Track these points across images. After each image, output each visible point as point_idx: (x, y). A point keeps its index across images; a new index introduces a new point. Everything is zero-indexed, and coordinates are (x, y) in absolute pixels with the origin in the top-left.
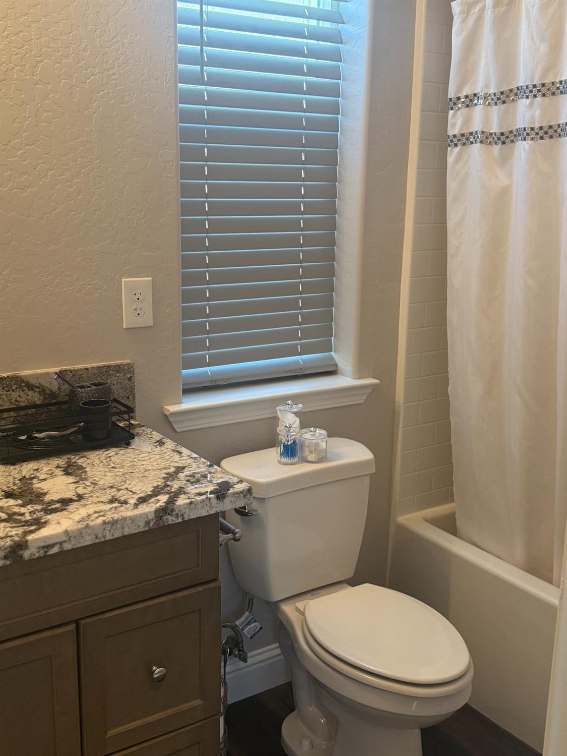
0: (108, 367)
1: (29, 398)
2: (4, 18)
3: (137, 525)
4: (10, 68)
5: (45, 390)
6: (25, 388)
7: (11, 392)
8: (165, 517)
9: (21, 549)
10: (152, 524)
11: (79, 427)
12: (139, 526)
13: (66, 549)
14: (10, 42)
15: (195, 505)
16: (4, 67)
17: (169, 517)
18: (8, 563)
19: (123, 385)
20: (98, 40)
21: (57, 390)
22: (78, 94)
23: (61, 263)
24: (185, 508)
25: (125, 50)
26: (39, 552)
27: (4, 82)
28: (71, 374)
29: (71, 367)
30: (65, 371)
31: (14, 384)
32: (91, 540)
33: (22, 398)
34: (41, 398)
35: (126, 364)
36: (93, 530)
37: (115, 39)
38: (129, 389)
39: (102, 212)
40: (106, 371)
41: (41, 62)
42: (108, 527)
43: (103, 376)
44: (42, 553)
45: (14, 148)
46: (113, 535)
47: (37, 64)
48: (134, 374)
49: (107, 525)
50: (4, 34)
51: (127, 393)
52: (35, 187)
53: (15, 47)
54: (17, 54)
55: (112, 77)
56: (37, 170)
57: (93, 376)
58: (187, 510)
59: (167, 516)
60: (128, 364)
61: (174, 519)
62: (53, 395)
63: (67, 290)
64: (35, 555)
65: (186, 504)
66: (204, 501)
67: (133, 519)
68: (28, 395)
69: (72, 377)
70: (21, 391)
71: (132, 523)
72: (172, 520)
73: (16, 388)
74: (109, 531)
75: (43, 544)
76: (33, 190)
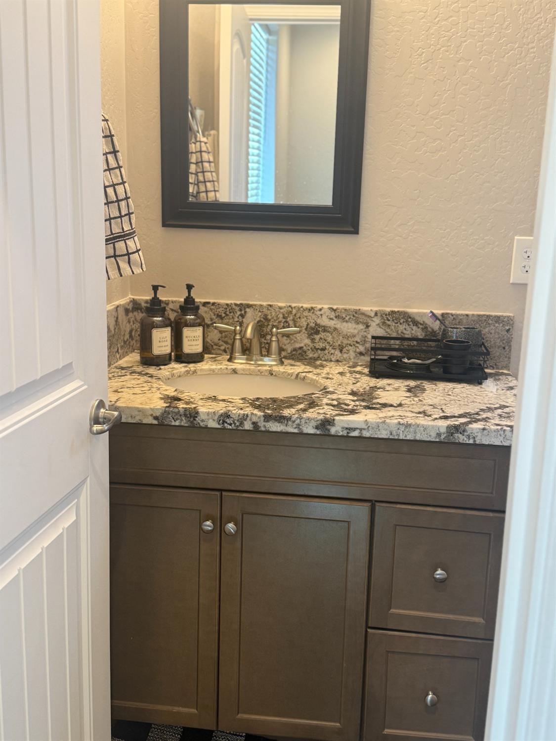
0: (487, 316)
1: (413, 332)
2: (437, 7)
3: (429, 434)
4: (437, 49)
5: (427, 327)
6: (411, 323)
7: (399, 324)
8: (456, 435)
9: (329, 425)
10: (443, 437)
11: (437, 359)
12: (430, 436)
13: (364, 436)
14: (440, 27)
15: (488, 432)
16: (432, 49)
17: (460, 436)
18: (318, 432)
19: (500, 335)
20: (521, 17)
21: (437, 329)
22: (495, 68)
23: (459, 219)
24: (477, 433)
25: (547, 24)
26: (342, 431)
27: (430, 61)
28: (452, 317)
29: (454, 312)
30: (447, 314)
31: (402, 318)
32: (387, 435)
33: (408, 331)
34: (423, 334)
35: (505, 316)
36: (389, 426)
37: (538, 16)
38: (506, 341)
39: (504, 174)
40: (485, 320)
41: (465, 41)
42: (402, 428)
43: (482, 323)
44: (345, 433)
45: (431, 117)
46: (406, 436)
47: (461, 44)
48: (512, 327)
49: (401, 426)
50: (436, 21)
51: (503, 343)
52: (445, 151)
53: (444, 31)
54: (445, 37)
55: (531, 51)
56: (449, 136)
57: (472, 322)
58: (479, 434)
59: (458, 435)
60: (508, 317)
61: (465, 439)
62: (433, 333)
63: (460, 242)
64: (339, 433)
65: (479, 429)
66: (499, 431)
67: (425, 428)
68: (412, 330)
69: (453, 320)
70: (407, 325)
71: (424, 431)
72: (463, 440)
73: (404, 322)
74: (403, 431)
75: (346, 426)
76: (443, 153)
